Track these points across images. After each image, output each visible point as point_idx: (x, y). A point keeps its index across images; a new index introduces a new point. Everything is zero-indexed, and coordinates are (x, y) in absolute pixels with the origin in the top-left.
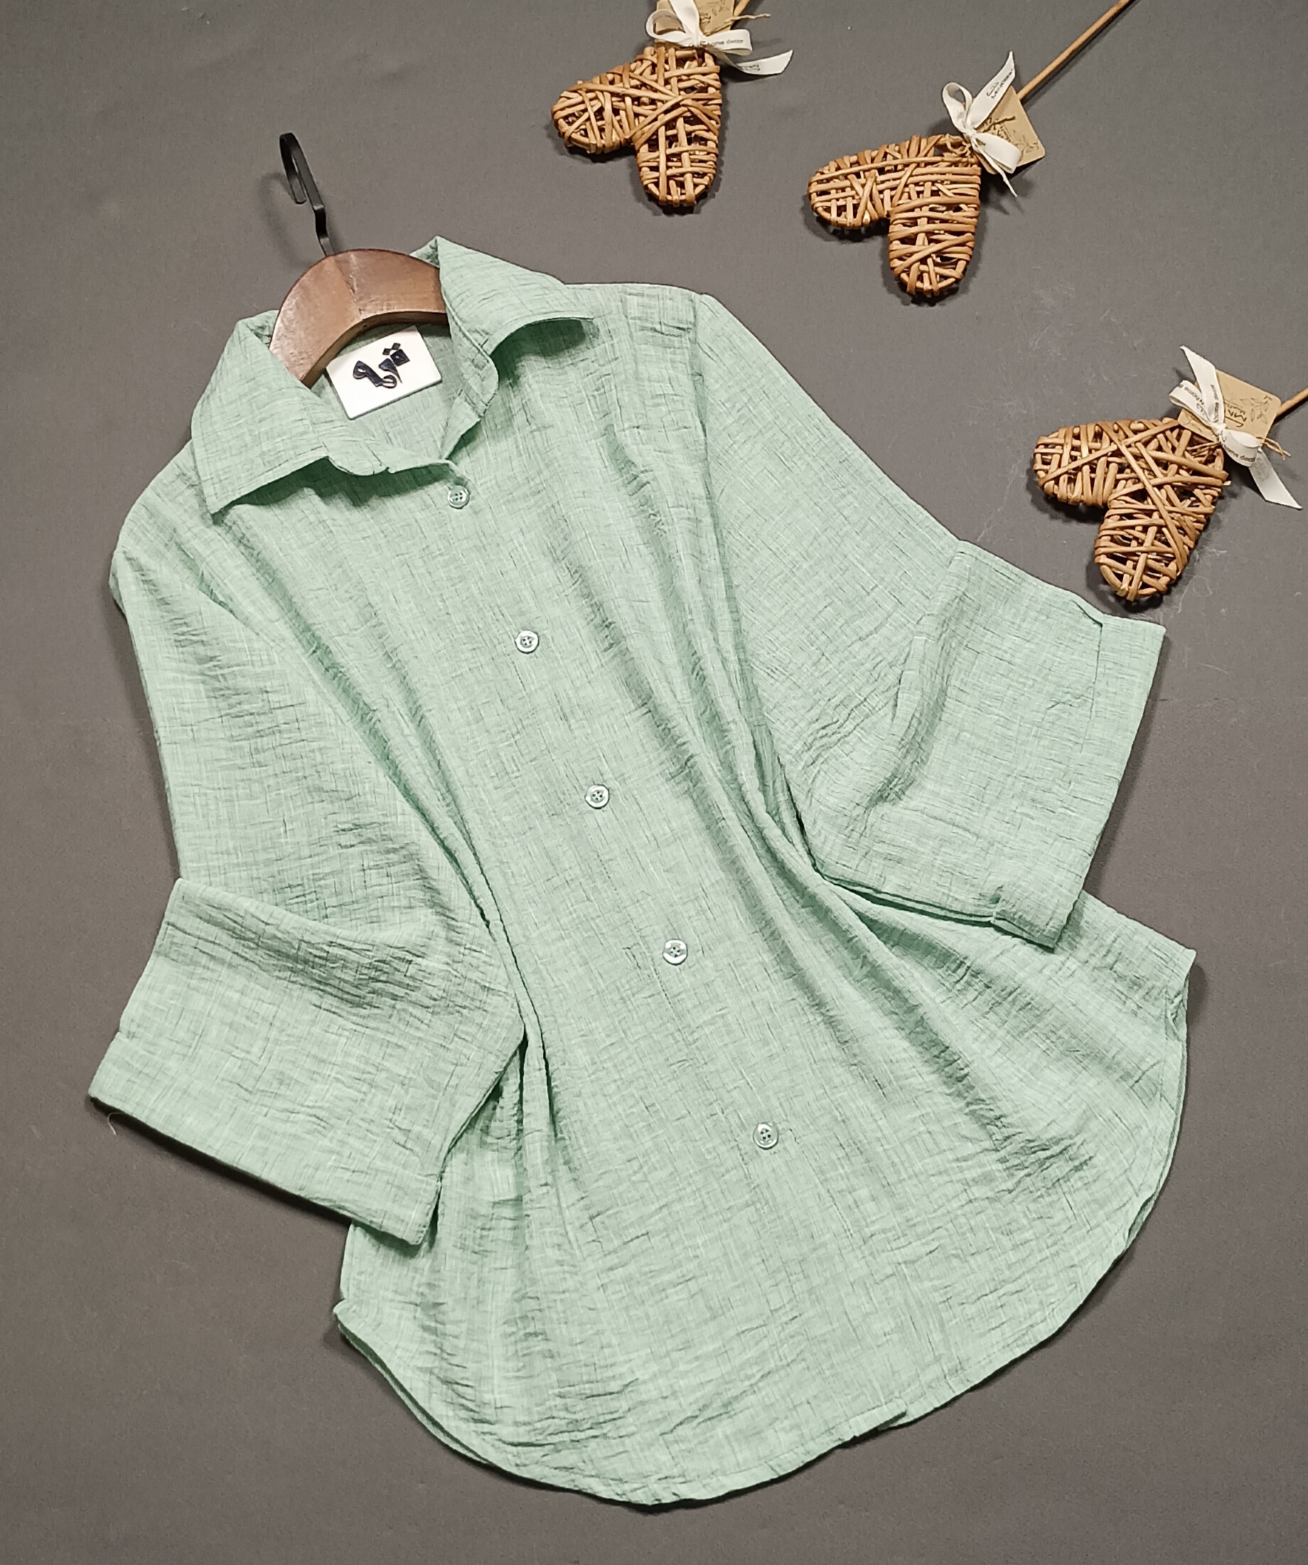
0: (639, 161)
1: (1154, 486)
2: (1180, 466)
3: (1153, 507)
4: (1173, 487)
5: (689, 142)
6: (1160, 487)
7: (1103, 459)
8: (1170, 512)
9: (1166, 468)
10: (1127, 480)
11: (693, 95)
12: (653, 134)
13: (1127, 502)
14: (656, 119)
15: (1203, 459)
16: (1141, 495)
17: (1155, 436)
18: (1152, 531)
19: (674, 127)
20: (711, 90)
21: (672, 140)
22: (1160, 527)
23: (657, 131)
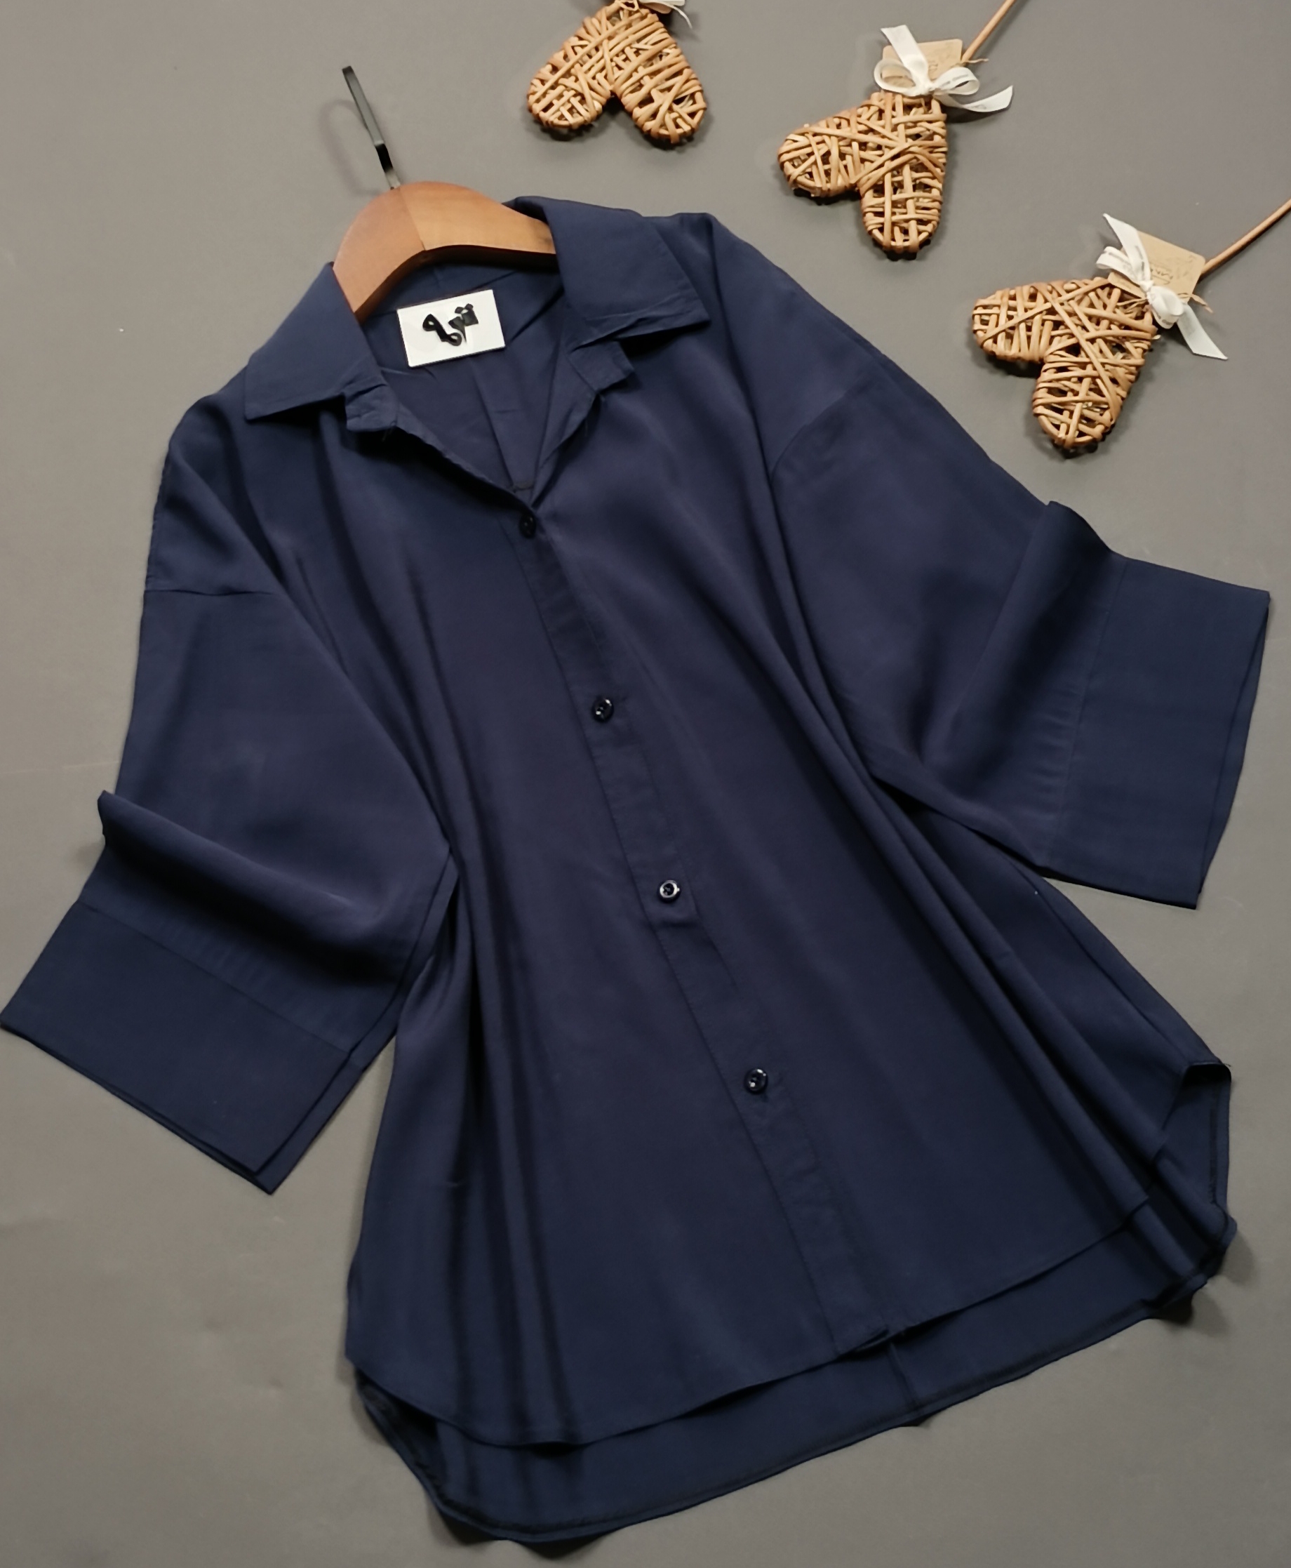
0: (864, 206)
1: (1087, 340)
2: (1111, 322)
3: (1086, 360)
4: (1106, 341)
5: (915, 187)
6: (1092, 341)
7: (1038, 317)
8: (1103, 364)
9: (1098, 324)
10: (1061, 335)
11: (918, 142)
12: (879, 180)
13: (1062, 356)
14: (882, 166)
15: (1134, 315)
16: (1075, 349)
17: (1086, 294)
18: (1087, 382)
19: (902, 175)
20: (937, 139)
21: (898, 187)
22: (1094, 378)
23: (884, 176)
